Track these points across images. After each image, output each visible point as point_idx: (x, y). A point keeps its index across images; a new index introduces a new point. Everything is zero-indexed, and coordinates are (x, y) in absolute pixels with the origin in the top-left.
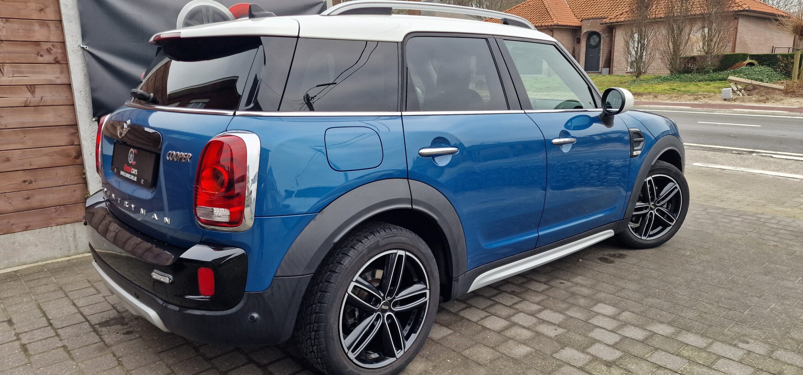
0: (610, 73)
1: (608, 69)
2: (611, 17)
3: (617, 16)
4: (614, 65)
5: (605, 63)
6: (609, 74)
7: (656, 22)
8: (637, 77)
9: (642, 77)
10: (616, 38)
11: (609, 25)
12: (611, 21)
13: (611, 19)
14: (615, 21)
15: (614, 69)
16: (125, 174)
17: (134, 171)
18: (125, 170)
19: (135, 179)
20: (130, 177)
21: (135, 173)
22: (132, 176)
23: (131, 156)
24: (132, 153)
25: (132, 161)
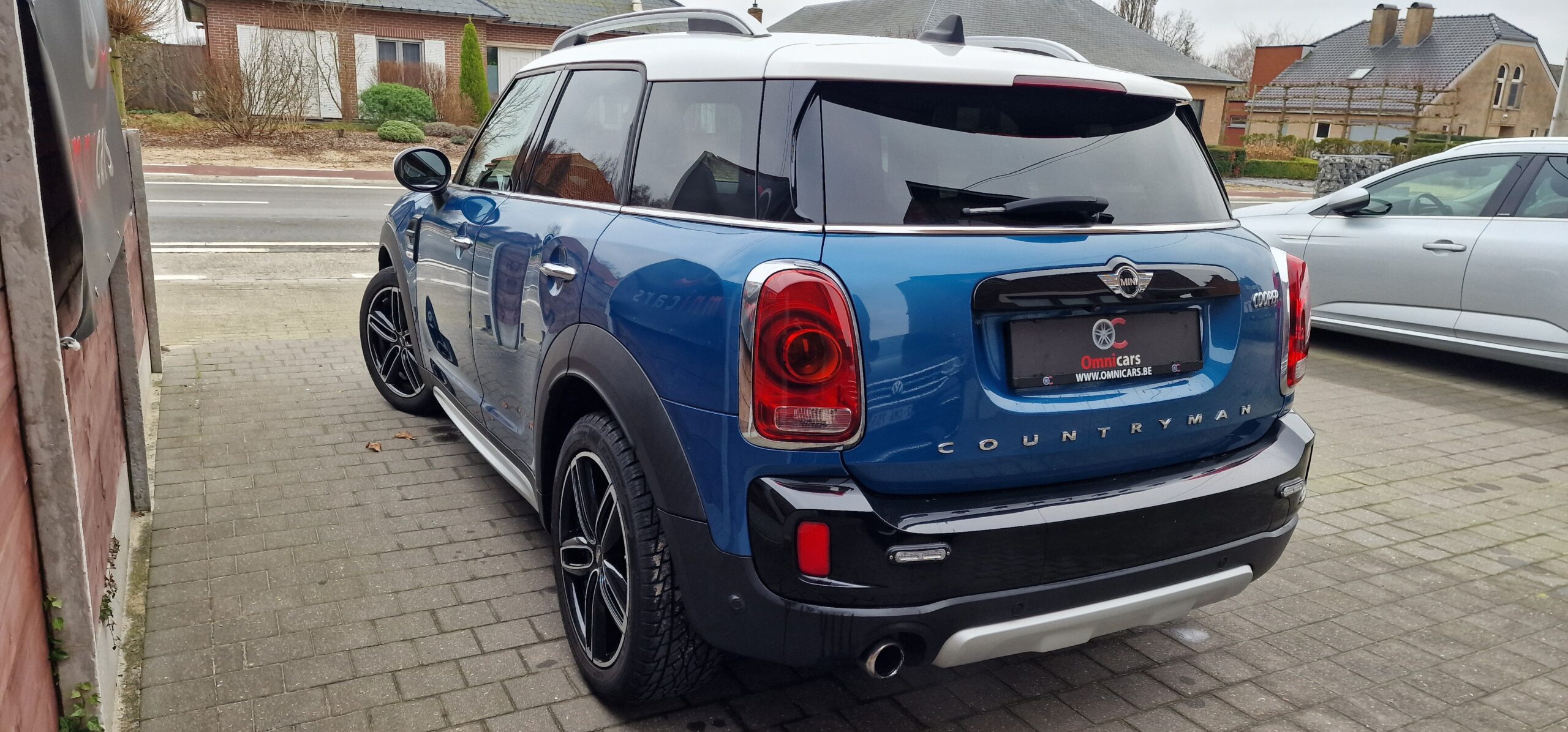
16: (1100, 376)
17: (1127, 361)
18: (1088, 368)
19: (1144, 371)
20: (1125, 373)
21: (1132, 364)
22: (1129, 370)
23: (1104, 334)
24: (1107, 327)
25: (1112, 342)
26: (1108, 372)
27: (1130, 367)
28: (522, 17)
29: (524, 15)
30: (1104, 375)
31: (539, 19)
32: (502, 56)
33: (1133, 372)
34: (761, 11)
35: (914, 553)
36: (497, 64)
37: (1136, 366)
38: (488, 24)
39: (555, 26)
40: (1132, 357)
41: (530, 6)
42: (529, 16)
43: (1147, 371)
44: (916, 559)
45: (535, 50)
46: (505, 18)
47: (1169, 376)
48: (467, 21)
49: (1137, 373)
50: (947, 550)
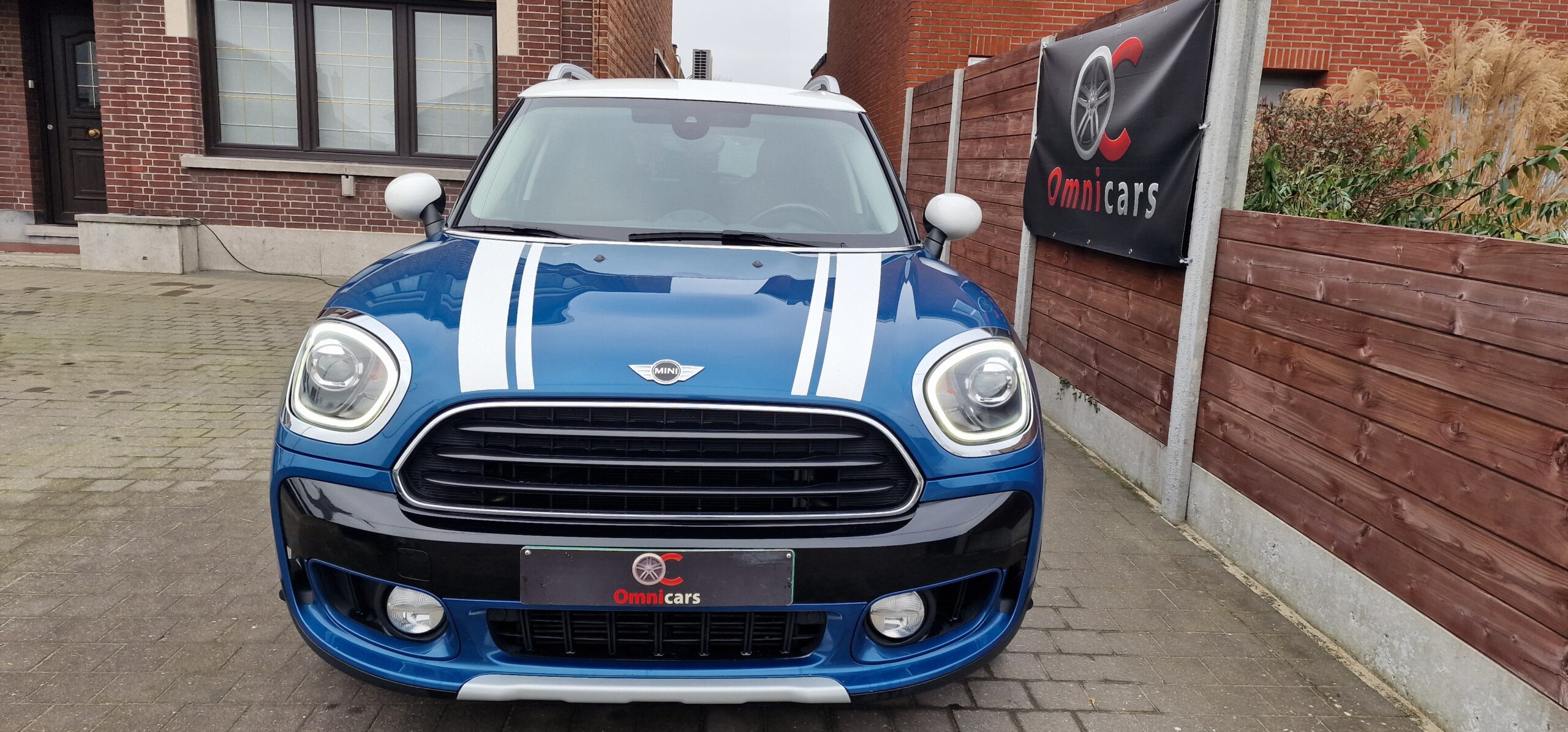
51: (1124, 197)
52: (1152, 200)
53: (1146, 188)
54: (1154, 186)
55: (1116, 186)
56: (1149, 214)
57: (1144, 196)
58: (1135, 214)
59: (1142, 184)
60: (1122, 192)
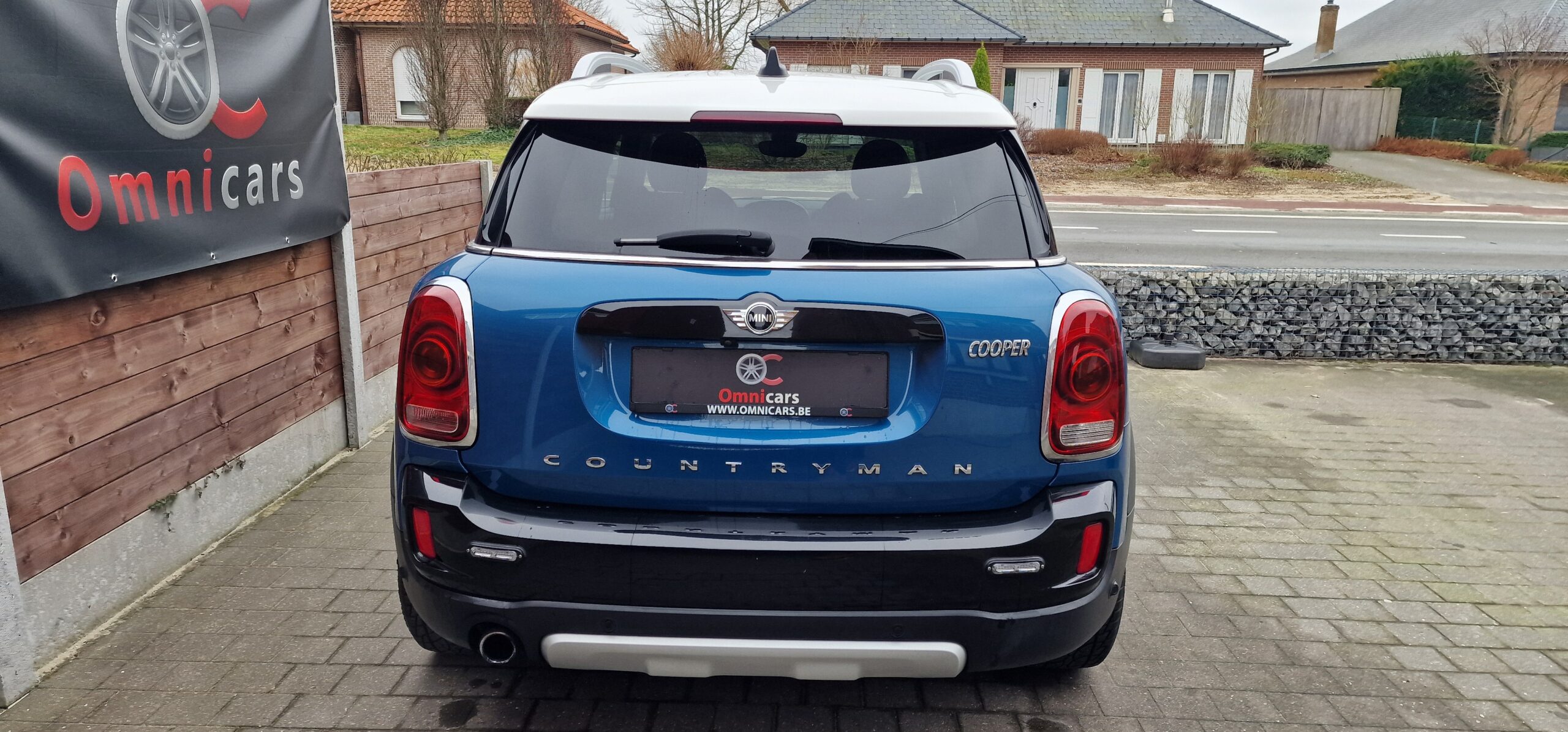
0: (364, 120)
1: (358, 113)
2: (348, 11)
3: (359, 10)
4: (369, 107)
5: (349, 101)
6: (362, 123)
7: (458, 30)
8: (441, 132)
9: (450, 132)
10: (364, 53)
11: (348, 26)
12: (351, 19)
13: (348, 15)
14: (357, 19)
15: (371, 115)
16: (738, 410)
17: (780, 398)
18: (728, 399)
19: (800, 411)
20: (773, 411)
21: (787, 402)
22: (778, 408)
23: (751, 369)
24: (757, 362)
25: (762, 378)
26: (750, 407)
27: (782, 406)
28: (1043, 38)
29: (1044, 36)
30: (743, 410)
31: (1059, 39)
32: (1020, 77)
33: (784, 411)
34: (1337, 7)
35: (488, 550)
36: (1014, 85)
37: (790, 404)
38: (1005, 47)
39: (1075, 43)
40: (787, 396)
41: (1052, 27)
42: (1050, 36)
43: (804, 411)
44: (488, 556)
45: (1053, 68)
46: (1022, 40)
47: (836, 418)
48: (979, 45)
49: (789, 412)
50: (518, 553)
51: (258, 182)
52: (294, 179)
53: (286, 167)
54: (294, 164)
55: (243, 170)
56: (296, 194)
57: (283, 177)
58: (276, 198)
59: (281, 163)
60: (254, 176)
